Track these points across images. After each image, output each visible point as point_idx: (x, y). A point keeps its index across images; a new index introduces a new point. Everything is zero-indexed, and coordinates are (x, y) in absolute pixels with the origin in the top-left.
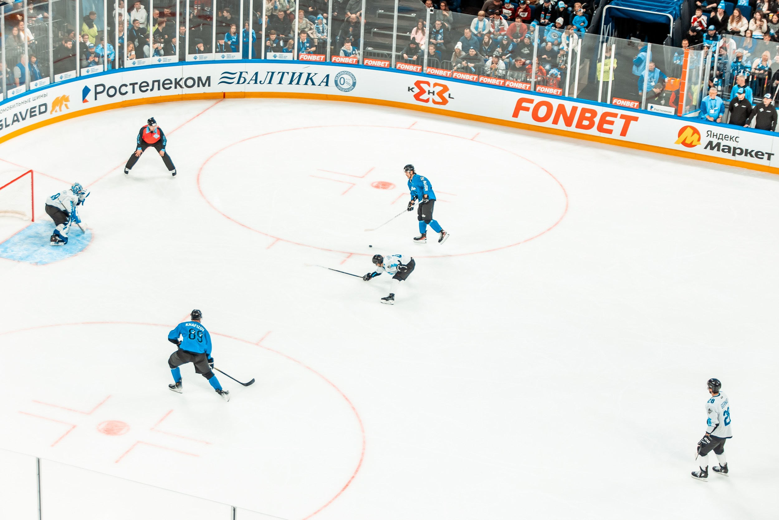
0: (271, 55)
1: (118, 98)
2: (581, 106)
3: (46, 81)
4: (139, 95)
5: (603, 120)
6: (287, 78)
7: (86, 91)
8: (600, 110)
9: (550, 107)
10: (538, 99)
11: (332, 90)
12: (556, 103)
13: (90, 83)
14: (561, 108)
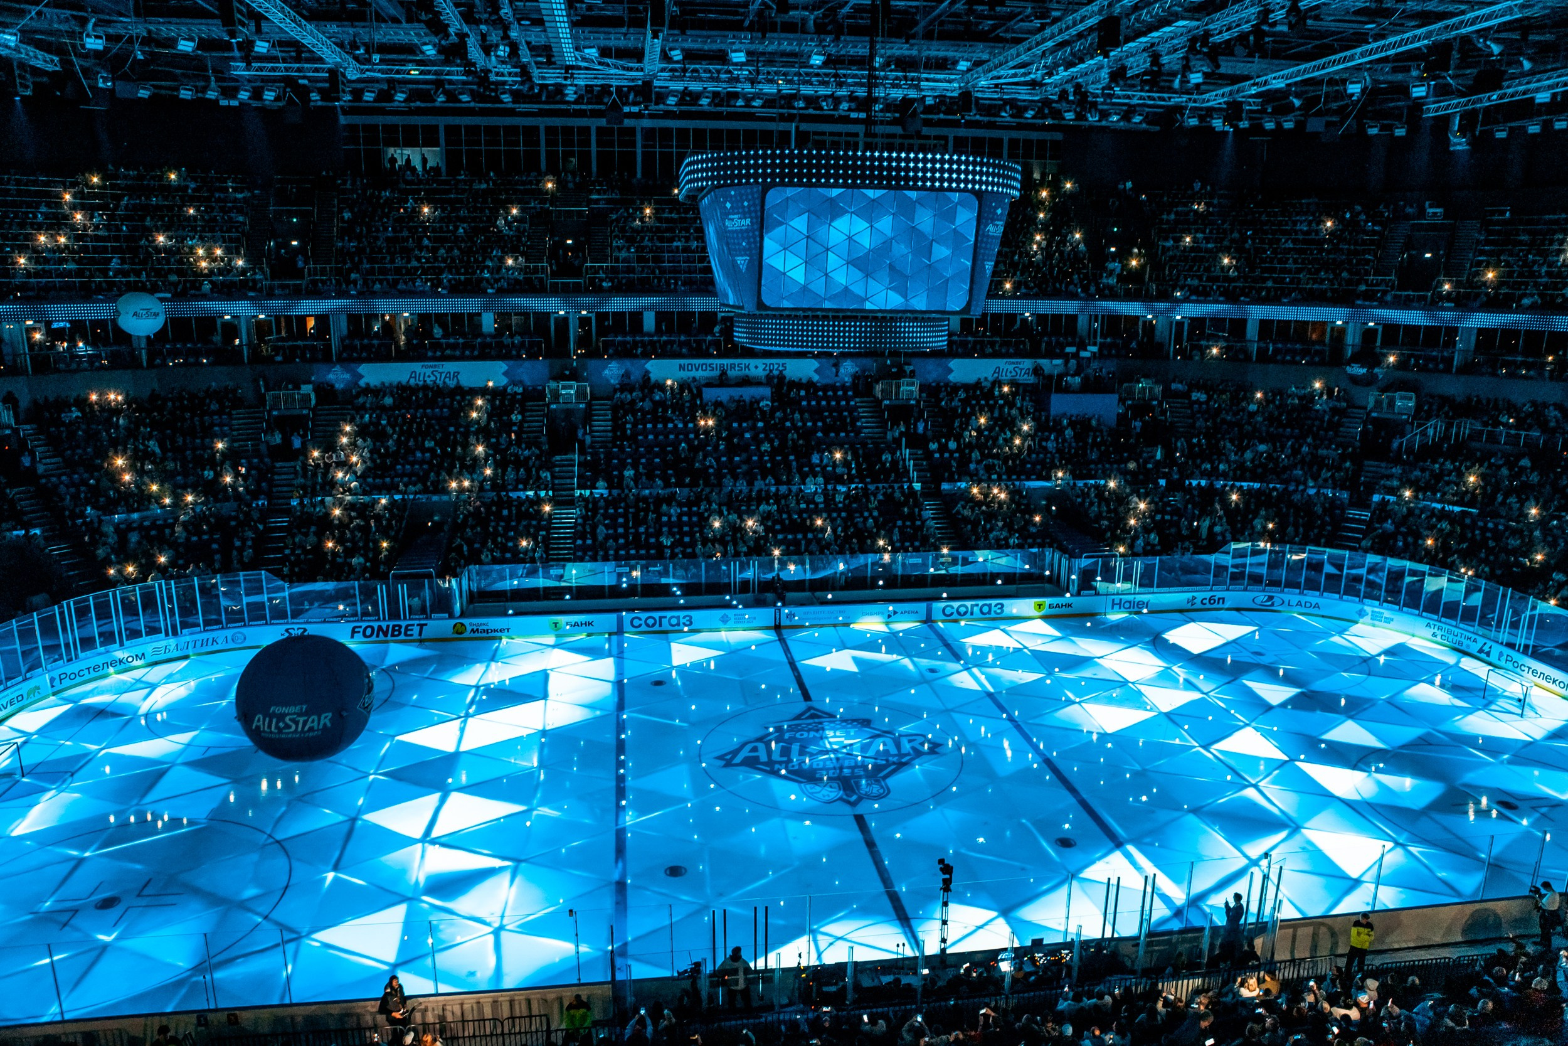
0: (185, 631)
1: (78, 679)
2: (391, 623)
3: (20, 679)
4: (93, 674)
5: (407, 629)
6: (199, 644)
7: (52, 680)
8: (404, 624)
9: (372, 628)
10: (364, 625)
11: (232, 645)
12: (375, 625)
13: (55, 674)
14: (380, 628)
